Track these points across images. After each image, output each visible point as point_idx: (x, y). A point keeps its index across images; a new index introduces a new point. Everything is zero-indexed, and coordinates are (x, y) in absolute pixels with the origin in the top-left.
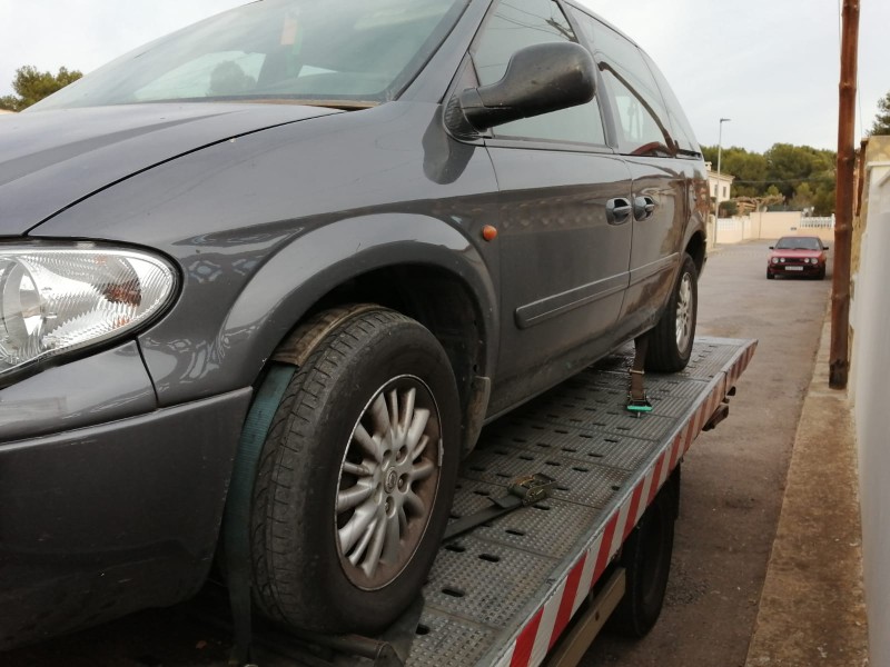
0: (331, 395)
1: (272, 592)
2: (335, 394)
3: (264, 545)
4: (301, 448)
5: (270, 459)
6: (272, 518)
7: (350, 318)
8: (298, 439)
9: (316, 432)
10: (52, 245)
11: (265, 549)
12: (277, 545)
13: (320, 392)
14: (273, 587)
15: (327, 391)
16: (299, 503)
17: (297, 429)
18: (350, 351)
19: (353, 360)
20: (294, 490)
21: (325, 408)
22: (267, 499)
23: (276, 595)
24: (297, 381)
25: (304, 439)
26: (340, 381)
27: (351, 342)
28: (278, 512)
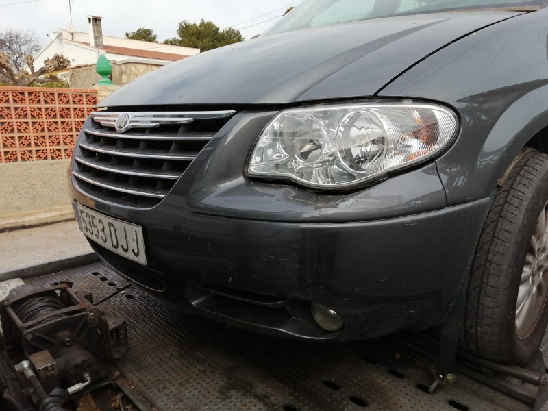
0: (527, 206)
1: (476, 331)
2: (530, 206)
3: (479, 300)
4: (510, 240)
5: (486, 246)
6: (487, 284)
7: (525, 156)
8: (507, 234)
9: (520, 231)
10: (388, 102)
11: (479, 303)
12: (488, 302)
13: (520, 204)
14: (479, 329)
15: (525, 204)
16: (507, 277)
17: (507, 228)
18: (535, 178)
19: (538, 184)
20: (504, 267)
21: (524, 215)
22: (484, 272)
23: (479, 334)
24: (501, 196)
25: (512, 235)
26: (532, 198)
27: (534, 172)
28: (492, 281)
